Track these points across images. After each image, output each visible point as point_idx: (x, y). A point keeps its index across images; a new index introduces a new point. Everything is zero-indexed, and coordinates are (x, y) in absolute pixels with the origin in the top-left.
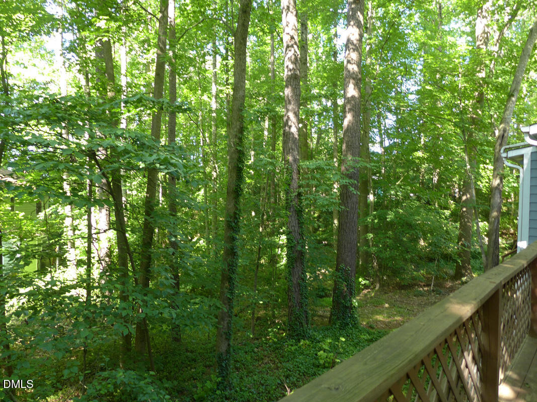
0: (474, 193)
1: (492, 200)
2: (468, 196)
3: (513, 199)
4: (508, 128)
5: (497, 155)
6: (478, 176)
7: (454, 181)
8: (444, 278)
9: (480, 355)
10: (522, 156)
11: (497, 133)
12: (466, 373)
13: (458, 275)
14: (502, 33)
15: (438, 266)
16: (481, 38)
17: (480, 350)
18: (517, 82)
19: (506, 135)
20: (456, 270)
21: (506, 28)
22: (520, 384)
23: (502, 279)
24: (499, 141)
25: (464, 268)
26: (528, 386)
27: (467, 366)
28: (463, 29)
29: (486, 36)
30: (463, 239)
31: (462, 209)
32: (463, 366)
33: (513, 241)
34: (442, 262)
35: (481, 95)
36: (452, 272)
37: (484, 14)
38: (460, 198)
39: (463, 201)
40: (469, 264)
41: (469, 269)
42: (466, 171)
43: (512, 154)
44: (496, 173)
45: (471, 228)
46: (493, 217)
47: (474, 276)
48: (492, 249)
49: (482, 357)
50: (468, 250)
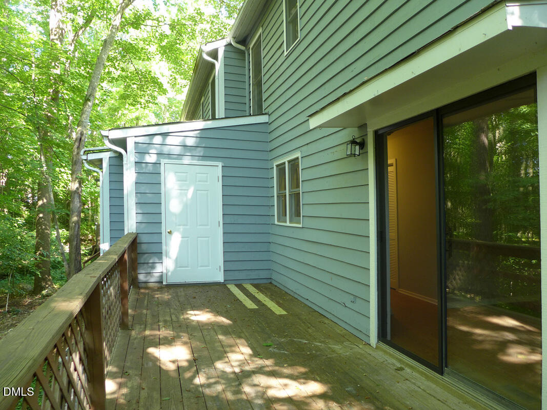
0: (52, 197)
1: (71, 205)
2: (45, 201)
3: (90, 206)
4: (85, 132)
5: (75, 158)
6: (56, 179)
7: (26, 185)
8: (21, 295)
9: (86, 355)
10: (101, 160)
11: (74, 136)
12: (75, 376)
13: (38, 289)
14: (77, 35)
15: (13, 283)
16: (55, 33)
17: (85, 350)
18: (92, 88)
19: (83, 138)
20: (35, 284)
21: (81, 31)
22: (120, 375)
23: (101, 273)
24: (77, 144)
25: (44, 279)
26: (127, 374)
27: (75, 370)
28: (34, 16)
29: (60, 31)
30: (41, 249)
31: (38, 215)
32: (72, 369)
33: (91, 247)
34: (18, 276)
35: (56, 92)
36: (30, 287)
37: (58, 7)
38: (34, 204)
39: (39, 207)
40: (49, 275)
41: (49, 280)
42: (42, 173)
43: (92, 157)
44: (74, 176)
45: (49, 235)
46: (73, 222)
47: (56, 287)
48: (73, 256)
49: (87, 356)
50: (48, 259)
